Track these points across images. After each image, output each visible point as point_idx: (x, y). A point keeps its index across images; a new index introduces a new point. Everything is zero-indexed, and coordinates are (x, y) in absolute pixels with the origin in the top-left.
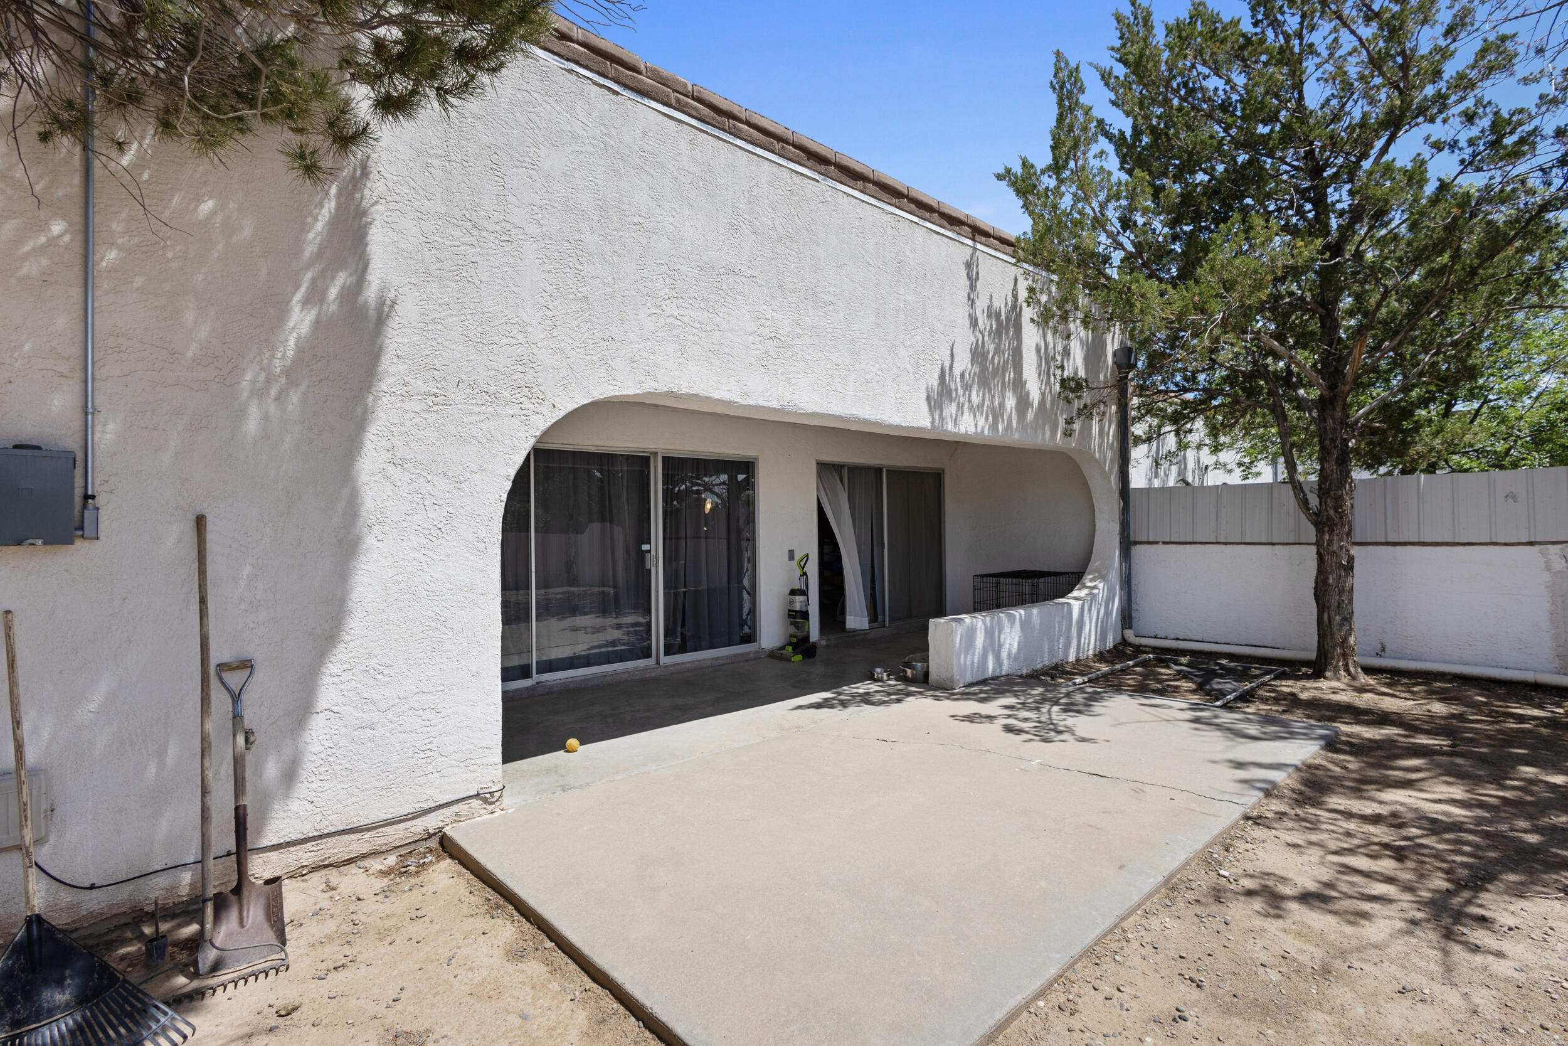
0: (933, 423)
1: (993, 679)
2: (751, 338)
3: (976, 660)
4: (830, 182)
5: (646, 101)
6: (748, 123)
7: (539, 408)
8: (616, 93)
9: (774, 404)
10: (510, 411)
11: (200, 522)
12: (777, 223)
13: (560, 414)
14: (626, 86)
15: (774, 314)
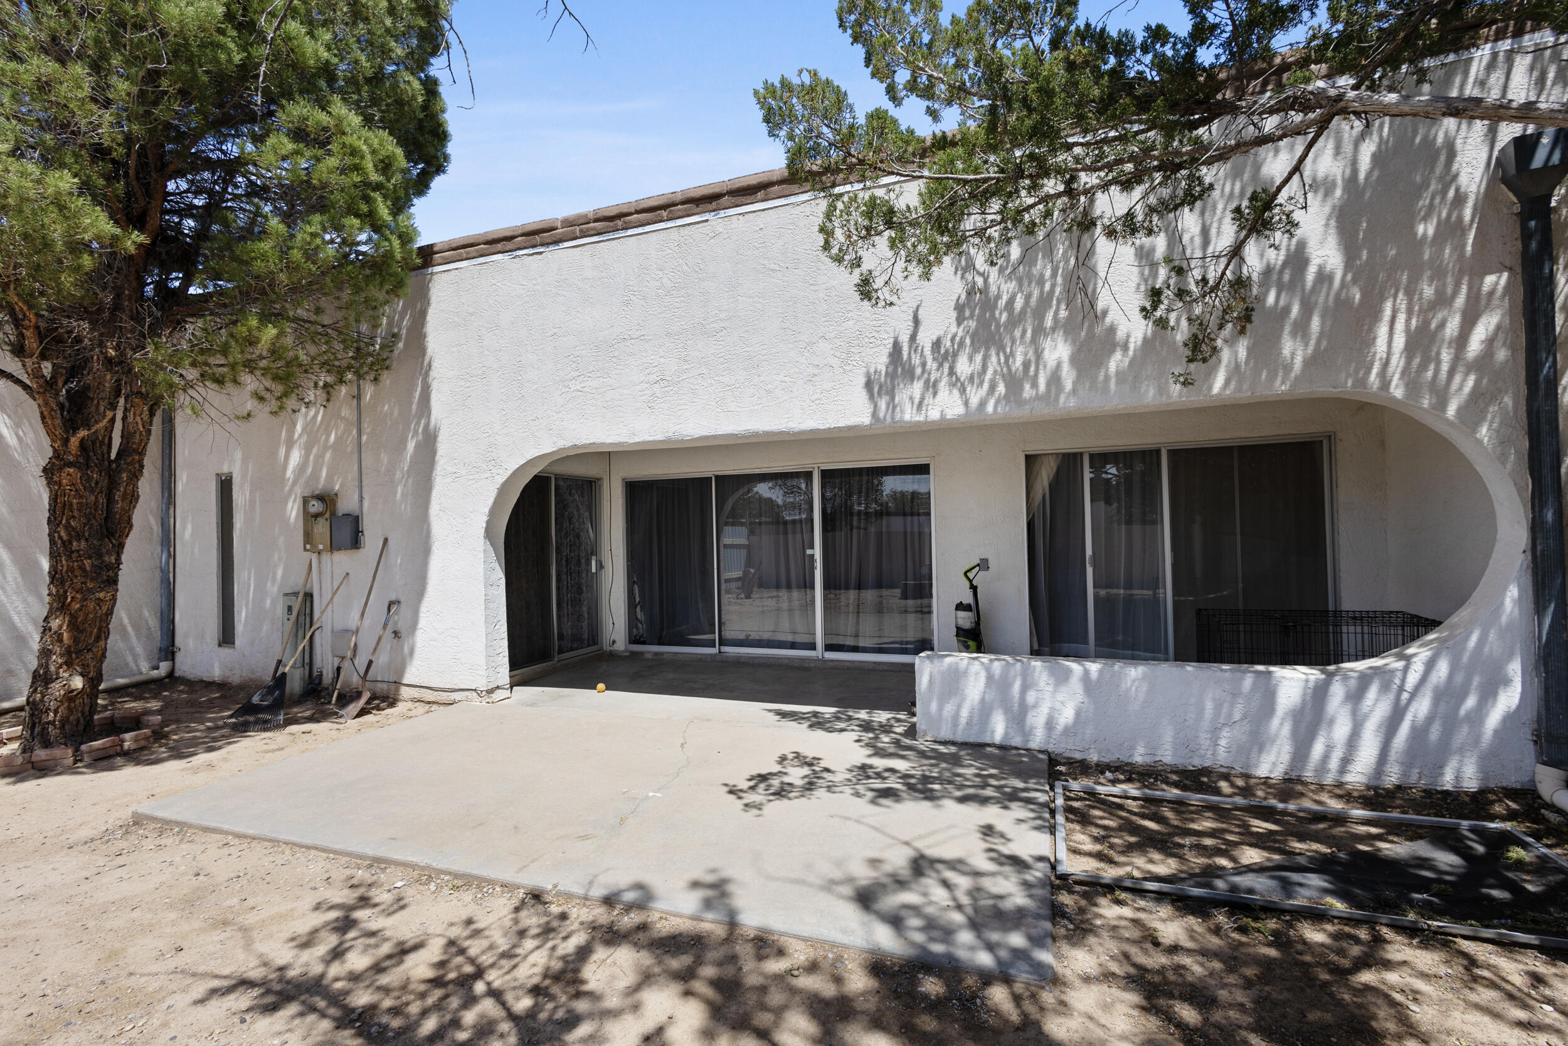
0: (874, 414)
1: (1001, 747)
2: (638, 387)
3: (965, 713)
4: (722, 213)
5: (562, 245)
6: (638, 212)
7: (500, 471)
8: (541, 253)
9: (660, 437)
10: (486, 475)
11: (386, 540)
12: (664, 280)
13: (510, 472)
14: (548, 244)
15: (662, 360)
